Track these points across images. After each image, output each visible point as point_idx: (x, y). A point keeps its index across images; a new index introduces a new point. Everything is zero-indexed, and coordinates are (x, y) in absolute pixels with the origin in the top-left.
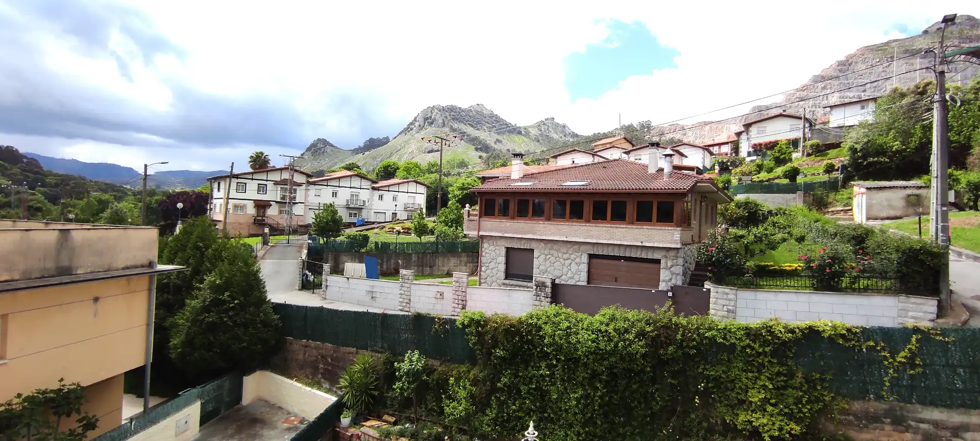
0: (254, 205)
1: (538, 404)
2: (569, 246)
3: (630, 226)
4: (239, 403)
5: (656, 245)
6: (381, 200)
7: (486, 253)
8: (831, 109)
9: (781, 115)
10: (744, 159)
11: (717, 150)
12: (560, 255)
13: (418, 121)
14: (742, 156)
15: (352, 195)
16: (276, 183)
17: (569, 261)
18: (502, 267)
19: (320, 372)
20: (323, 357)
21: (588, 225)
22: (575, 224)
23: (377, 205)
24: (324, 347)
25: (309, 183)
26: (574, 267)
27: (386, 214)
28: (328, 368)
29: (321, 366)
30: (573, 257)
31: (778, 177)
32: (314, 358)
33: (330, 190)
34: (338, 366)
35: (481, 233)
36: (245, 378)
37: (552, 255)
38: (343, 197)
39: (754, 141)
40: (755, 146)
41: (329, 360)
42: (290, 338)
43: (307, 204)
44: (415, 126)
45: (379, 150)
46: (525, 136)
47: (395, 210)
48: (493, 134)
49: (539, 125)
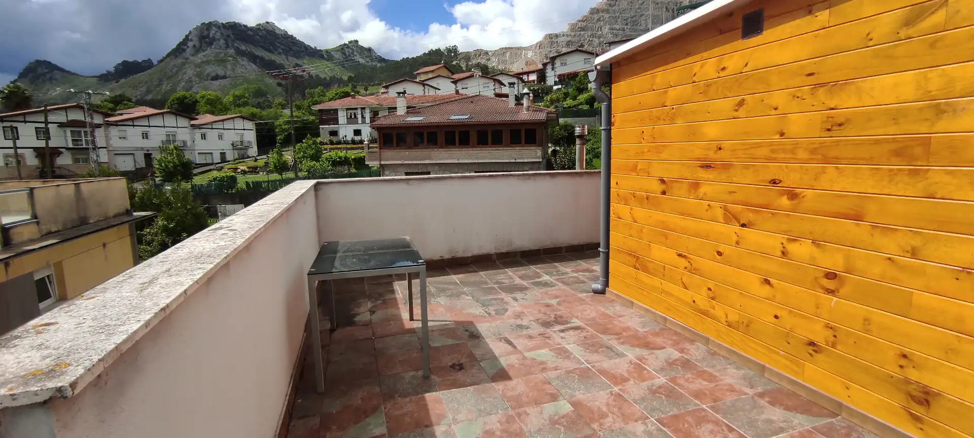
0: (34, 154)
2: (459, 166)
6: (205, 139)
8: (610, 46)
9: (577, 50)
10: (552, 87)
11: (526, 78)
13: (191, 41)
14: (549, 84)
15: (168, 136)
16: (61, 125)
21: (474, 149)
23: (201, 145)
25: (109, 124)
27: (214, 154)
31: (581, 104)
33: (139, 130)
35: (383, 163)
38: (157, 137)
39: (558, 73)
40: (560, 76)
43: (111, 149)
44: (188, 47)
45: (140, 77)
46: (327, 60)
47: (223, 150)
48: (290, 58)
49: (342, 49)
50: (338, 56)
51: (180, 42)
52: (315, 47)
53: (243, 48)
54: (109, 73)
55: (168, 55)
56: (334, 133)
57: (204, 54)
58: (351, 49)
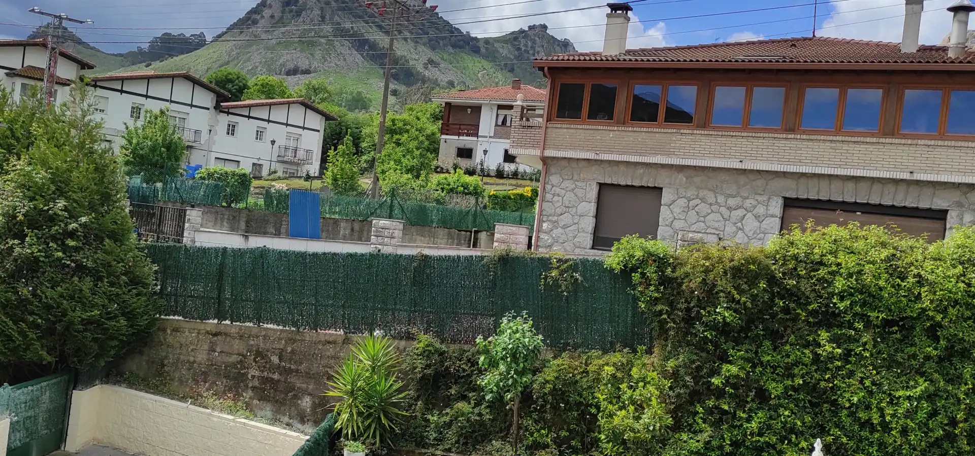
1: (808, 419)
2: (742, 179)
3: (888, 140)
4: (59, 448)
5: (944, 178)
6: (232, 134)
7: (554, 195)
12: (721, 199)
13: (270, 6)
17: (740, 212)
18: (589, 223)
19: (250, 385)
20: (259, 353)
21: (793, 136)
22: (762, 135)
24: (263, 333)
25: (83, 81)
26: (750, 224)
27: (241, 163)
28: (271, 375)
29: (253, 372)
30: (748, 203)
32: (234, 358)
34: (297, 371)
35: (549, 153)
36: (76, 393)
37: (703, 200)
41: (275, 359)
42: (176, 317)
44: (263, 17)
45: (182, 59)
46: (486, 57)
47: (259, 159)
48: (421, 48)
49: (516, 39)
50: (505, 51)
51: (253, 8)
52: (467, 32)
53: (348, 25)
54: (141, 52)
55: (229, 29)
56: (465, 153)
57: (283, 29)
58: (531, 40)
